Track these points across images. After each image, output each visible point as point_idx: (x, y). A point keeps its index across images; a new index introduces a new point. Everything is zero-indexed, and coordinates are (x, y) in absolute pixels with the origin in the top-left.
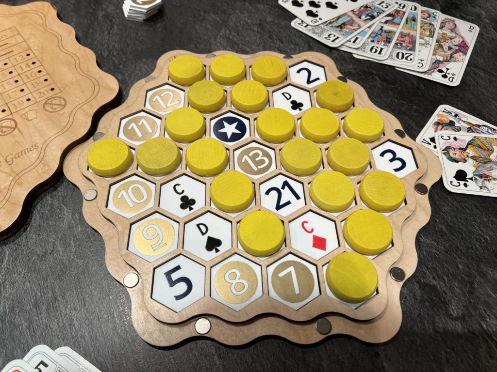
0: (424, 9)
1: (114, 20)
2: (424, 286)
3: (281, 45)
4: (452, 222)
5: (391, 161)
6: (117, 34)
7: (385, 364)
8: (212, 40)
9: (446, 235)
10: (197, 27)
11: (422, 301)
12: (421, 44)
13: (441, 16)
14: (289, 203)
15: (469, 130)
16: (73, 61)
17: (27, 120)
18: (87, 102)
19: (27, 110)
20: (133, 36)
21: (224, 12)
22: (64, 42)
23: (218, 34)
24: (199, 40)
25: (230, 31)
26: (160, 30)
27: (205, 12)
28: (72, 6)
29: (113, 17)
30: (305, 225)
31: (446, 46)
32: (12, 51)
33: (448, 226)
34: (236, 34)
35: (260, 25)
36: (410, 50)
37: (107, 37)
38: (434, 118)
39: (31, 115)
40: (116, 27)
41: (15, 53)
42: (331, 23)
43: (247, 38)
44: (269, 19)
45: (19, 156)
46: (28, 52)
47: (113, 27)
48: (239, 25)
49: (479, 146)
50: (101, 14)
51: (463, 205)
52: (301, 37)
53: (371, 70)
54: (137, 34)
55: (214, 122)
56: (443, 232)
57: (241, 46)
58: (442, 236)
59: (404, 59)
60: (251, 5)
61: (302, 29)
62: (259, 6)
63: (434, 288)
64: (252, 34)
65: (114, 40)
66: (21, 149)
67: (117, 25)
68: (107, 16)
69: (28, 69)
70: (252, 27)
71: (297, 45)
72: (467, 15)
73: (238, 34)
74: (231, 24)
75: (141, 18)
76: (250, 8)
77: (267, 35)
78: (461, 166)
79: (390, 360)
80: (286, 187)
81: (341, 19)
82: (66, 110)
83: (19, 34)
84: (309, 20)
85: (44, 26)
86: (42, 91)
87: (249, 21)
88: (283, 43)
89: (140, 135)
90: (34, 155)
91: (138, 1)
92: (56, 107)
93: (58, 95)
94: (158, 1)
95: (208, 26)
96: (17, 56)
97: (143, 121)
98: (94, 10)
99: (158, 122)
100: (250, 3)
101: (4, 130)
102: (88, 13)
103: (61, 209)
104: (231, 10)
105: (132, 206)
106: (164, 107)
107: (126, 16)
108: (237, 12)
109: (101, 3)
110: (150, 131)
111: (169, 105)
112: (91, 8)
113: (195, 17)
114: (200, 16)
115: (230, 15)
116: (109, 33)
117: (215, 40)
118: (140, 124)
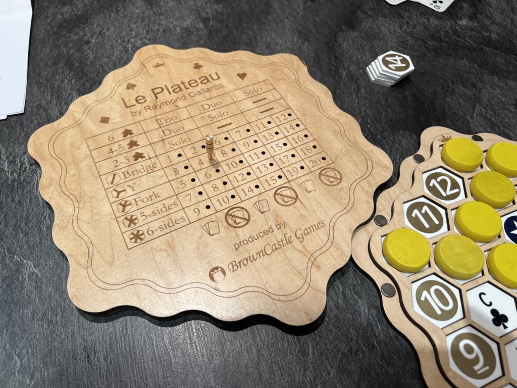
1: (359, 82)
6: (366, 99)
8: (469, 117)
10: (449, 100)
16: (337, 128)
17: (307, 191)
18: (363, 178)
19: (303, 179)
20: (383, 102)
21: (474, 86)
22: (323, 104)
23: (474, 112)
24: (454, 116)
25: (485, 109)
26: (410, 98)
27: (453, 83)
28: (312, 60)
29: (358, 78)
32: (273, 108)
34: (493, 113)
37: (356, 101)
39: (310, 187)
40: (363, 90)
41: (276, 110)
43: (507, 120)
45: (308, 233)
46: (289, 111)
47: (360, 90)
48: (493, 102)
50: (344, 74)
54: (387, 100)
55: (504, 219)
57: (502, 129)
60: (501, 81)
62: (509, 82)
65: (364, 105)
66: (307, 225)
67: (363, 87)
68: (351, 76)
69: (292, 131)
70: (508, 106)
73: (495, 113)
74: (484, 101)
75: (390, 83)
76: (501, 84)
82: (345, 184)
83: (275, 89)
85: (297, 81)
86: (313, 159)
87: (503, 100)
89: (427, 226)
90: (321, 234)
91: (390, 66)
92: (332, 179)
93: (332, 166)
94: (412, 67)
95: (461, 100)
96: (279, 115)
97: (425, 208)
98: (336, 67)
99: (442, 212)
100: (498, 78)
101: (286, 199)
102: (330, 70)
103: (355, 300)
104: (480, 84)
105: (439, 312)
106: (444, 195)
107: (373, 79)
108: (488, 87)
109: (341, 61)
110: (437, 222)
111: (449, 193)
112: (333, 65)
113: (443, 88)
114: (448, 87)
115: (481, 89)
116: (357, 96)
117: (472, 118)
118: (423, 211)
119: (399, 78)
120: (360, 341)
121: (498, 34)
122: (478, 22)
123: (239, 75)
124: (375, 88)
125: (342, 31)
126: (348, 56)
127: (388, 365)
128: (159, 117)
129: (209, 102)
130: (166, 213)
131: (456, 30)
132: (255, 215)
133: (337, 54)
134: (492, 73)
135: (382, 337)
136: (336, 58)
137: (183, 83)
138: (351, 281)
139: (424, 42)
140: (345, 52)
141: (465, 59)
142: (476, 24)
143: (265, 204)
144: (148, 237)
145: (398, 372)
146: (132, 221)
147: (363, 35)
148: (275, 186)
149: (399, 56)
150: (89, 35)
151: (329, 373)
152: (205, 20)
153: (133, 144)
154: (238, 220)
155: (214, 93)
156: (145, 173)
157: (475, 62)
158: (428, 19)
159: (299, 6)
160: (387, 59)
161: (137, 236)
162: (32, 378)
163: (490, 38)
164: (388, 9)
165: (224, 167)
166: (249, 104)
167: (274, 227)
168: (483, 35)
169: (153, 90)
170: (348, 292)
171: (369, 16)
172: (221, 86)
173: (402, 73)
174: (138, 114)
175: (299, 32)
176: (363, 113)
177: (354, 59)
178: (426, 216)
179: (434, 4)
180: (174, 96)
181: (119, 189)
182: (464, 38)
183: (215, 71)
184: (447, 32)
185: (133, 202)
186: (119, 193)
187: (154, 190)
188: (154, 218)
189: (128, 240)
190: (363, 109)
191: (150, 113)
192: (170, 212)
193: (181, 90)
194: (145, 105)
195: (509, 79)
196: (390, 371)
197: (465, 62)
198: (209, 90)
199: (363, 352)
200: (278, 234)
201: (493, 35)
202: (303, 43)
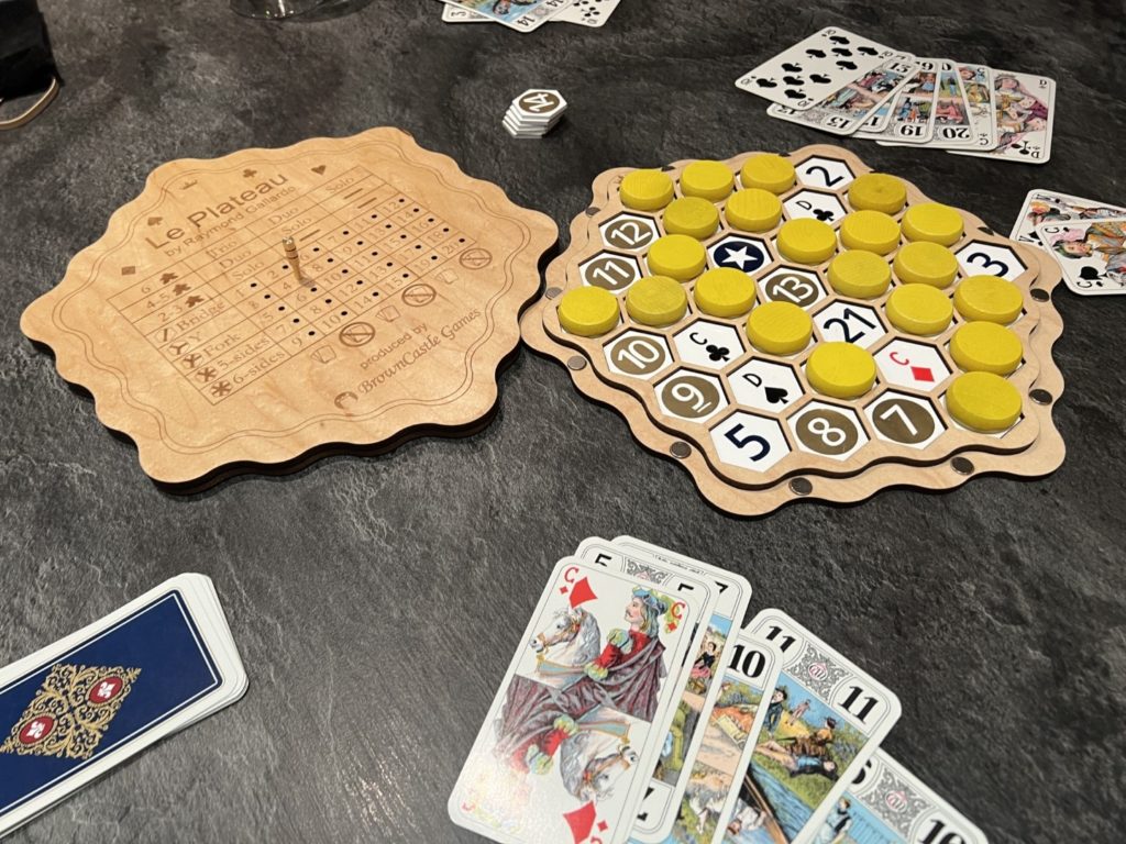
0: (963, 65)
1: (495, 142)
2: (1080, 410)
3: (764, 143)
4: (1094, 331)
5: (986, 265)
6: (509, 161)
7: (1058, 501)
8: (657, 149)
9: (1091, 348)
10: (626, 134)
11: (1084, 426)
12: (975, 114)
13: (991, 74)
14: (861, 334)
15: (1082, 216)
16: (472, 201)
17: (446, 282)
18: (519, 250)
19: (439, 270)
20: (534, 160)
21: (659, 110)
22: (446, 177)
23: (663, 141)
24: (636, 152)
25: (678, 134)
26: (572, 146)
27: (629, 113)
28: (422, 130)
29: (493, 138)
30: (895, 356)
31: (1012, 111)
32: (375, 199)
33: (1089, 336)
34: (689, 137)
35: (720, 120)
36: (961, 123)
37: (497, 166)
38: (1027, 208)
39: (449, 276)
40: (503, 151)
41: (379, 200)
42: (828, 103)
43: (709, 141)
44: (731, 110)
45: (459, 328)
46: (401, 197)
47: (499, 152)
48: (688, 124)
49: (1104, 234)
50: (472, 137)
51: (1103, 310)
52: (789, 128)
53: (912, 159)
54: (539, 155)
55: (712, 251)
56: (1087, 345)
57: (703, 152)
58: (1086, 350)
59: (957, 137)
60: (695, 94)
61: (786, 116)
62: (708, 94)
63: (1095, 410)
64: (714, 134)
65: (510, 169)
66: (456, 320)
67: (503, 147)
68: (482, 138)
69: (411, 219)
70: (709, 124)
71: (789, 140)
72: (1031, 66)
73: (692, 137)
74: (676, 124)
75: (539, 132)
76: (696, 99)
77: (738, 132)
78: (1085, 262)
79: (1063, 496)
80: (850, 316)
81: (841, 97)
82: (496, 263)
83: (372, 174)
84: (793, 103)
85: (403, 158)
86: (447, 244)
87: (702, 117)
88: (765, 140)
89: (614, 282)
90: (478, 324)
91: (532, 108)
92: (478, 261)
93: (474, 247)
94: (563, 103)
95: (643, 132)
96: (386, 205)
97: (609, 264)
98: (458, 131)
99: (632, 262)
100: (692, 92)
101: (420, 299)
102: (451, 137)
103: (538, 388)
104: (667, 105)
105: (642, 366)
106: (632, 243)
107: (514, 133)
108: (678, 107)
109: (464, 121)
110: (626, 275)
111: (637, 239)
112: (453, 130)
113: (616, 122)
114: (624, 119)
115: (669, 112)
116: (496, 160)
117: (662, 149)
118: (607, 268)
119: (547, 121)
120: (554, 427)
121: (685, 37)
122: (655, 28)
123: (314, 170)
124: (518, 145)
125: (458, 83)
126: (473, 113)
127: (593, 440)
128: (209, 249)
129: (277, 213)
130: (255, 354)
131: (625, 45)
132: (381, 327)
133: (456, 114)
134: (682, 87)
135: (580, 416)
136: (456, 120)
137: (233, 199)
138: (530, 370)
139: (580, 70)
140: (468, 109)
141: (642, 79)
142: (652, 32)
143: (392, 310)
144: (236, 386)
145: (607, 443)
146: (207, 374)
147: (491, 81)
148: (399, 288)
149: (543, 93)
150: (63, 175)
151: (520, 468)
152: (244, 115)
153: (180, 289)
154: (358, 338)
155: (283, 200)
156: (210, 317)
157: (657, 80)
158: (582, 41)
159: (385, 64)
160: (526, 101)
161: (222, 389)
162: (124, 579)
163: (674, 45)
164: (522, 40)
165: (321, 284)
166: (339, 202)
167: (411, 332)
168: (664, 43)
169: (190, 218)
170: (529, 382)
171: (494, 54)
172: (292, 190)
173: (550, 114)
174: (177, 252)
175: (394, 99)
176: (509, 180)
177: (484, 115)
178: (612, 272)
179: (587, 18)
180: (224, 218)
181: (179, 344)
182: (637, 53)
183: (277, 173)
184: (613, 50)
185: (204, 354)
186: (179, 349)
187: (228, 333)
188: (239, 364)
189: (210, 396)
190: (508, 174)
191: (193, 247)
192: (259, 351)
193: (232, 208)
194: (184, 238)
195: (706, 89)
196: (596, 445)
197: (643, 83)
198: (274, 199)
199: (559, 436)
200: (420, 340)
201: (678, 40)
202: (403, 111)
